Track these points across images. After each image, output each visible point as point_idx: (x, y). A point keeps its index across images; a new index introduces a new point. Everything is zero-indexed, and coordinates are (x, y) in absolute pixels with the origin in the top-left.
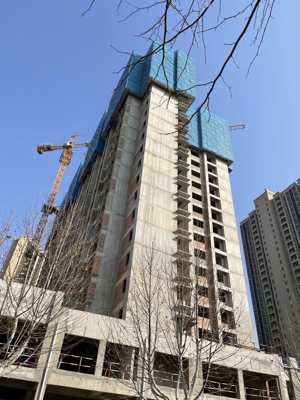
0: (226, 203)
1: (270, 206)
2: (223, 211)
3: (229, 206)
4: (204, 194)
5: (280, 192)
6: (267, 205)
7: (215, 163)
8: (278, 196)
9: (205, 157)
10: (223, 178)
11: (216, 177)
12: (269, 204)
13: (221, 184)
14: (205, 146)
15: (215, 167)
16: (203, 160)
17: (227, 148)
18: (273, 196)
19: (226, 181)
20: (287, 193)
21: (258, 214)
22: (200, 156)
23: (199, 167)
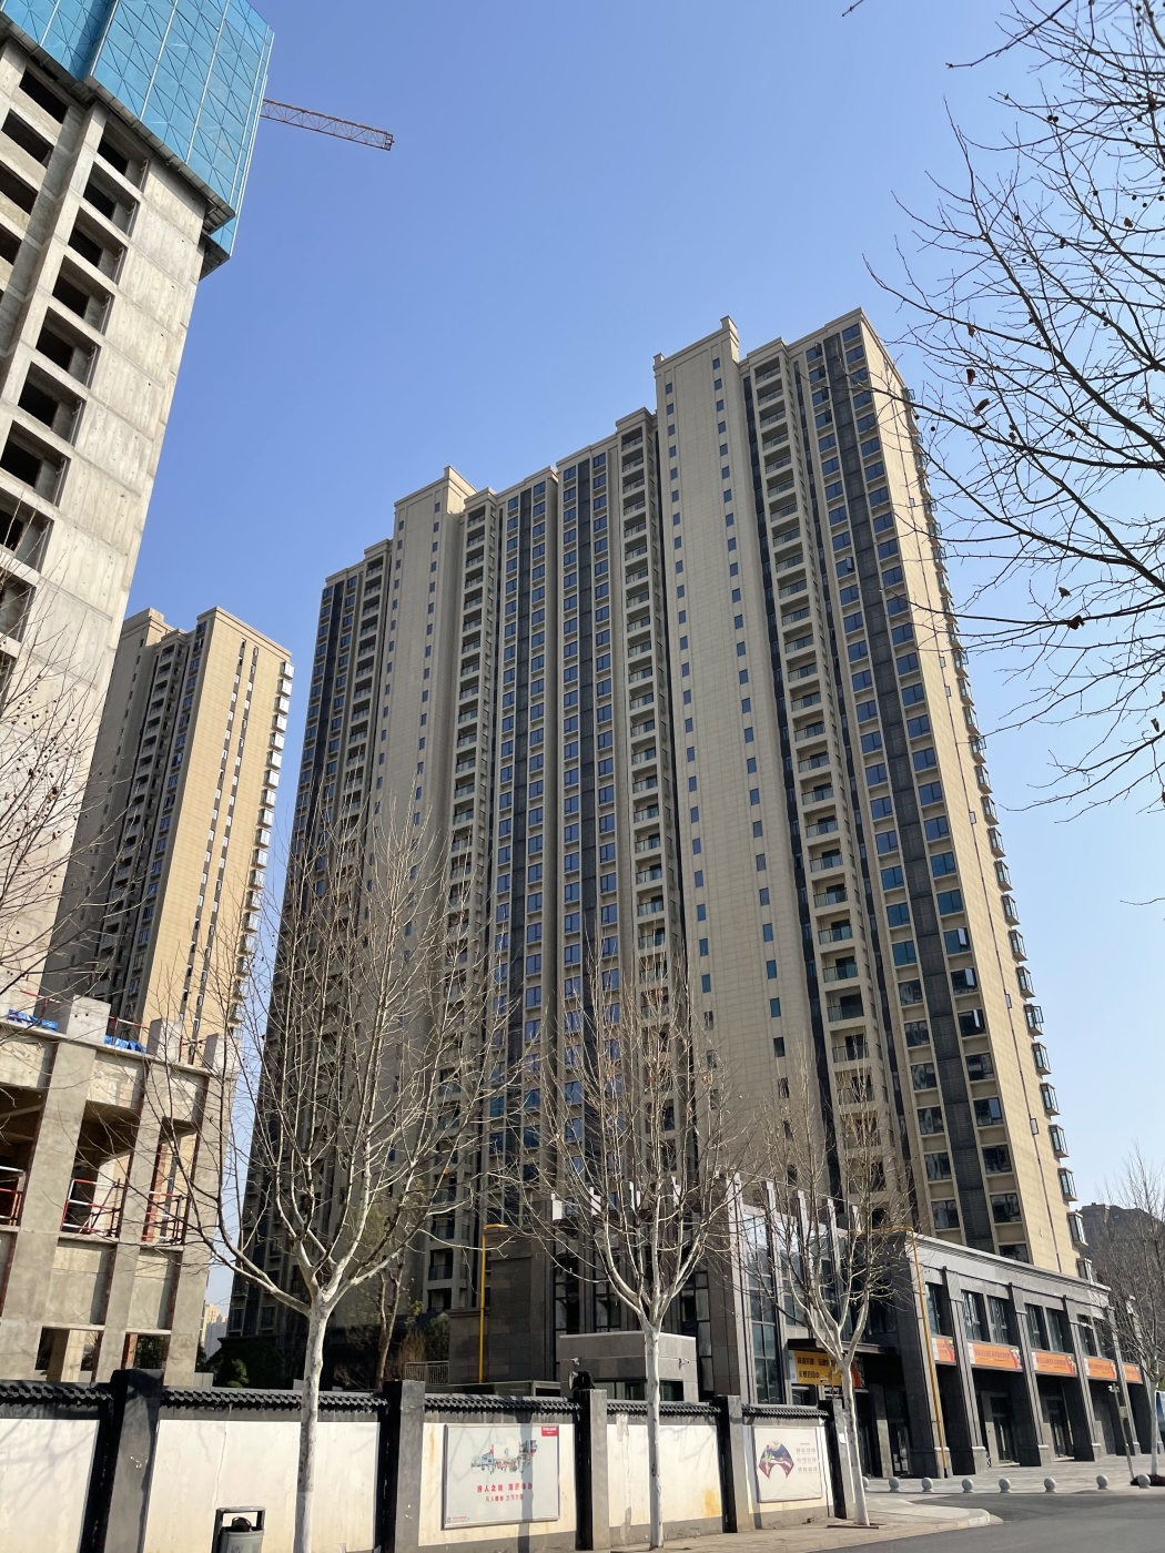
0: (127, 369)
1: (442, 537)
2: (97, 395)
3: (138, 388)
4: (22, 288)
5: (494, 493)
6: (436, 528)
7: (138, 181)
8: (482, 505)
9: (95, 131)
10: (157, 260)
11: (121, 245)
12: (443, 528)
13: (136, 279)
14: (103, 75)
15: (134, 200)
16: (75, 142)
17: (223, 143)
18: (466, 502)
19: (168, 283)
20: (513, 502)
21: (396, 554)
22: (67, 118)
23: (46, 167)
